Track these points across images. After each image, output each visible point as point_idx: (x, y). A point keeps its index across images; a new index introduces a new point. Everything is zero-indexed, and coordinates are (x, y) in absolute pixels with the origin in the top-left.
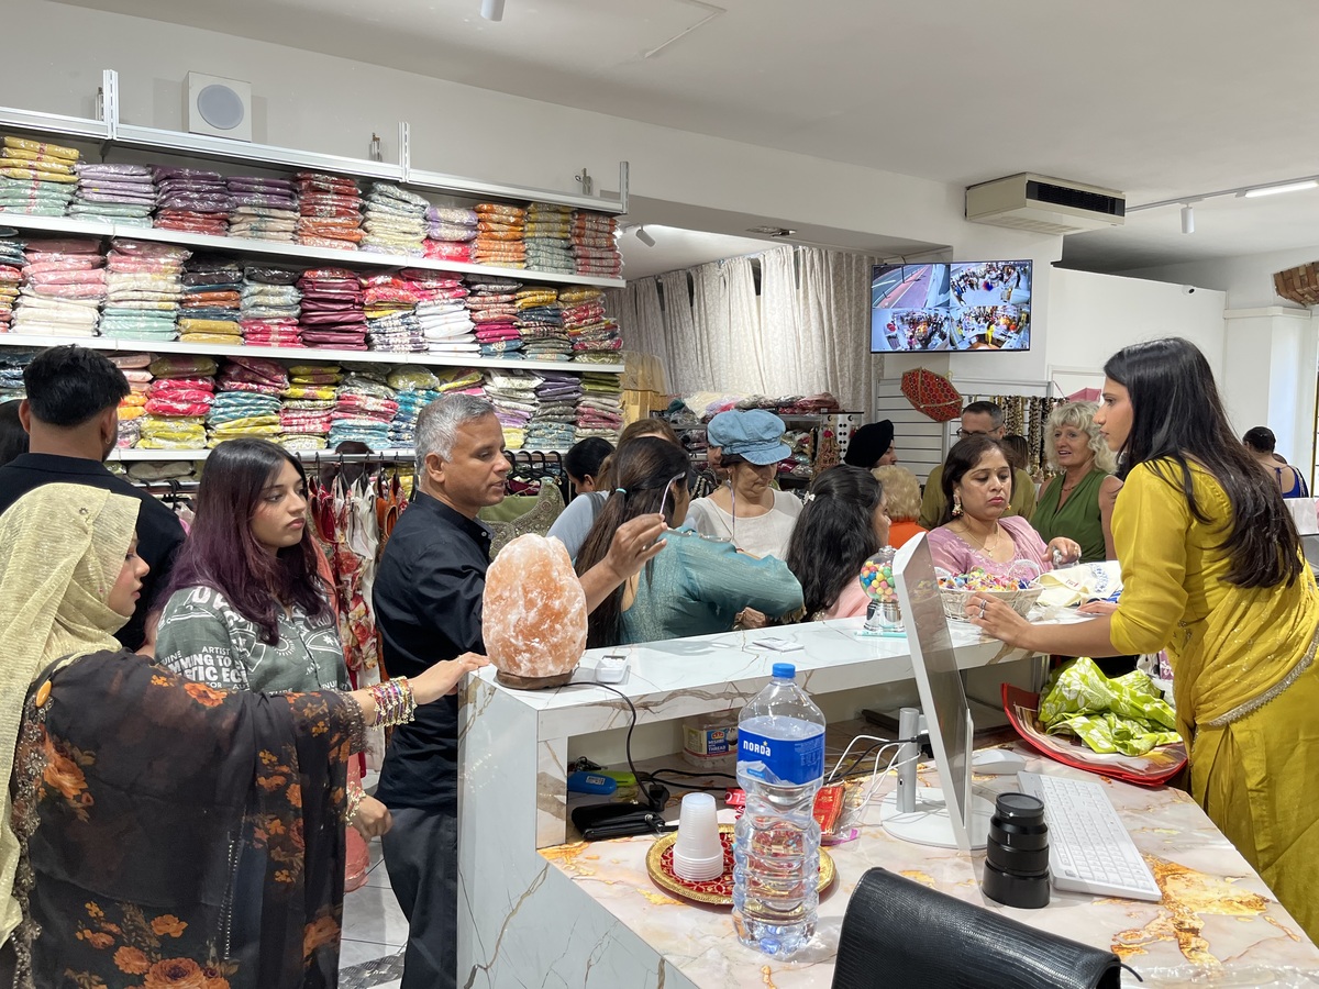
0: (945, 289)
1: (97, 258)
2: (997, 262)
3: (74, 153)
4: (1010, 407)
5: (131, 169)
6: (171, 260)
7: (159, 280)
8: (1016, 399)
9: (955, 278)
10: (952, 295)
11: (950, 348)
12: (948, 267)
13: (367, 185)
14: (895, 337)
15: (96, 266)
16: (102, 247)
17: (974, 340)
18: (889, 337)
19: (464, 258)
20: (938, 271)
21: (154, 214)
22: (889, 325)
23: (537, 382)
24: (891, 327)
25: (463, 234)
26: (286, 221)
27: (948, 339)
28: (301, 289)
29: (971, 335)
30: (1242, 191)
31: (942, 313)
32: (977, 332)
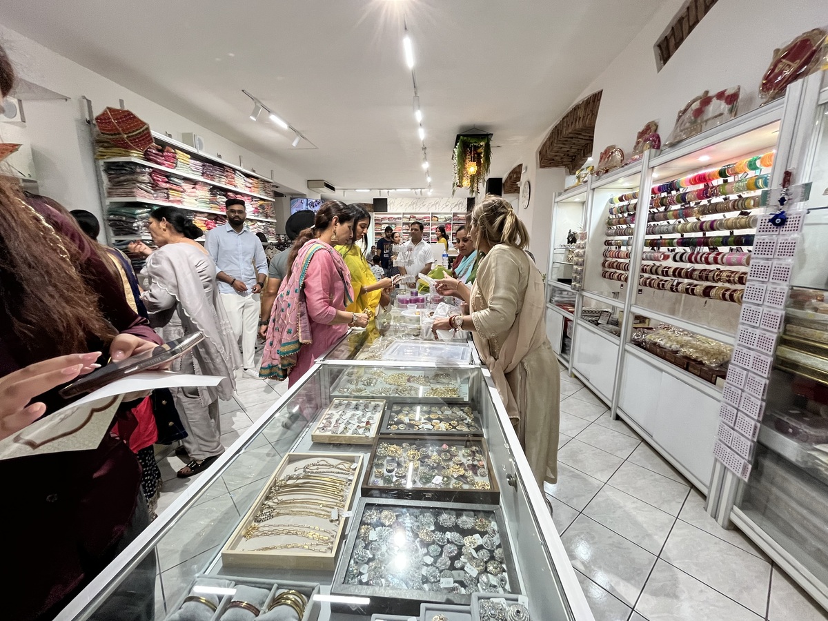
1: (193, 186)
3: (189, 157)
5: (198, 162)
6: (208, 188)
7: (204, 193)
12: (308, 199)
13: (234, 170)
15: (193, 188)
16: (195, 182)
19: (251, 191)
20: (305, 200)
21: (203, 174)
23: (264, 224)
25: (251, 186)
26: (224, 179)
28: (227, 198)
30: (355, 189)
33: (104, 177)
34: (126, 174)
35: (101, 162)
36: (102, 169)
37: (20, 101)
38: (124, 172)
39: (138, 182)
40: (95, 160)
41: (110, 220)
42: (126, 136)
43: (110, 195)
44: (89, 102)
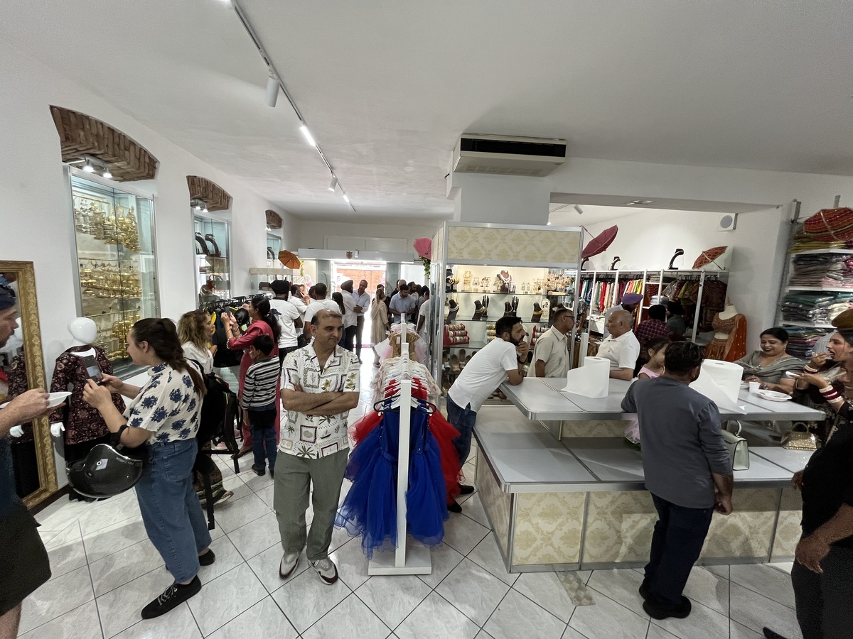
33: (792, 267)
34: (816, 264)
35: (793, 255)
36: (792, 260)
37: (737, 215)
38: (816, 262)
39: (828, 271)
40: (787, 254)
41: (784, 306)
42: (833, 232)
43: (792, 283)
44: (799, 204)
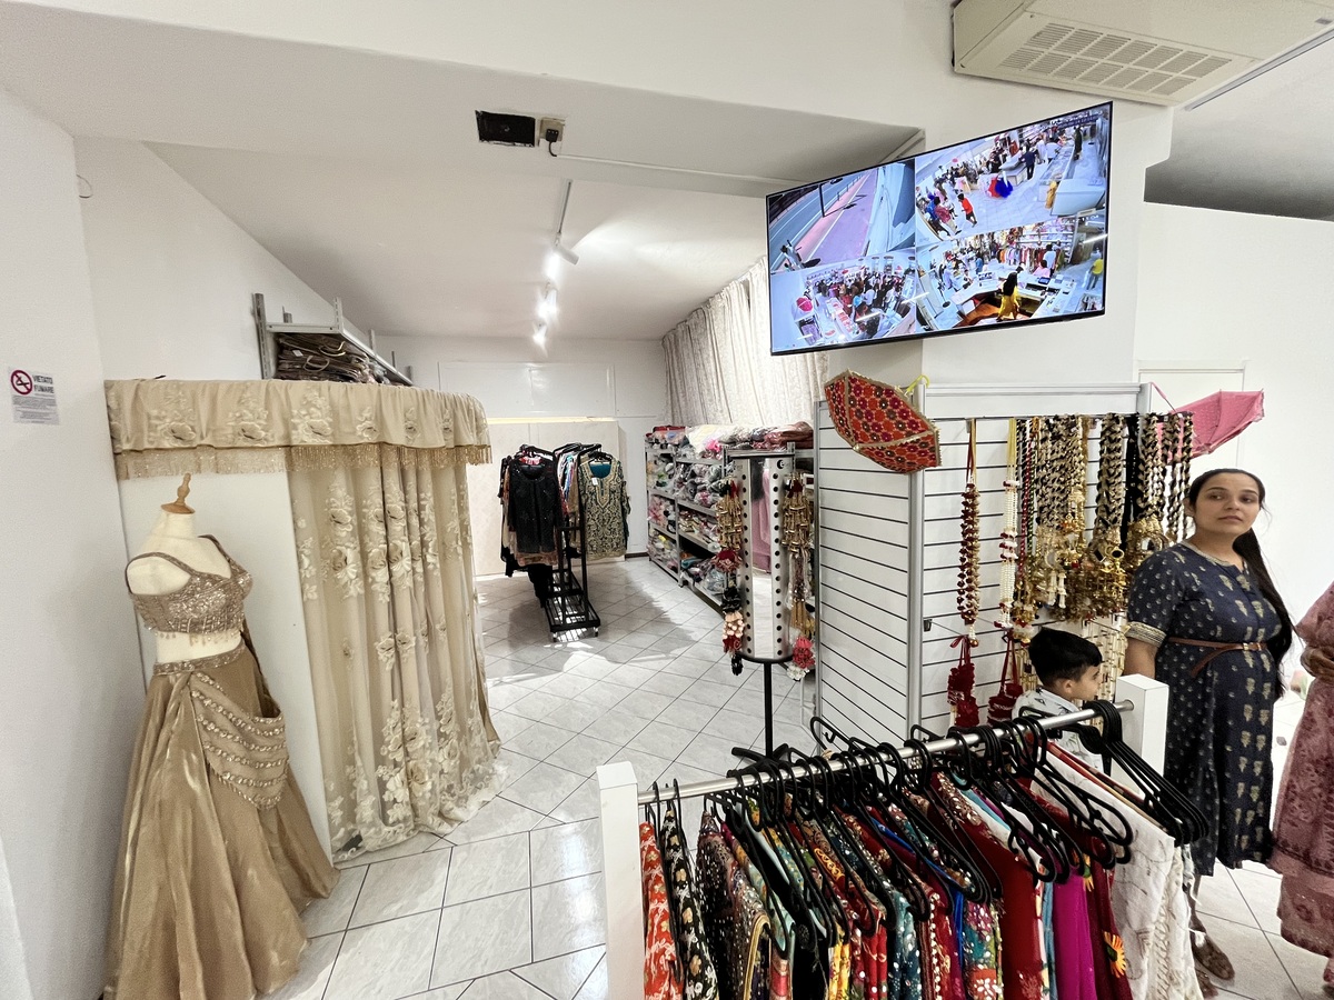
0: (905, 213)
2: (1020, 129)
4: (1056, 437)
8: (1070, 422)
9: (925, 186)
10: (921, 220)
11: (918, 329)
12: (910, 165)
14: (811, 322)
17: (970, 308)
18: (802, 323)
20: (889, 180)
22: (799, 301)
24: (804, 305)
27: (912, 314)
29: (962, 299)
31: (901, 262)
32: (976, 289)
